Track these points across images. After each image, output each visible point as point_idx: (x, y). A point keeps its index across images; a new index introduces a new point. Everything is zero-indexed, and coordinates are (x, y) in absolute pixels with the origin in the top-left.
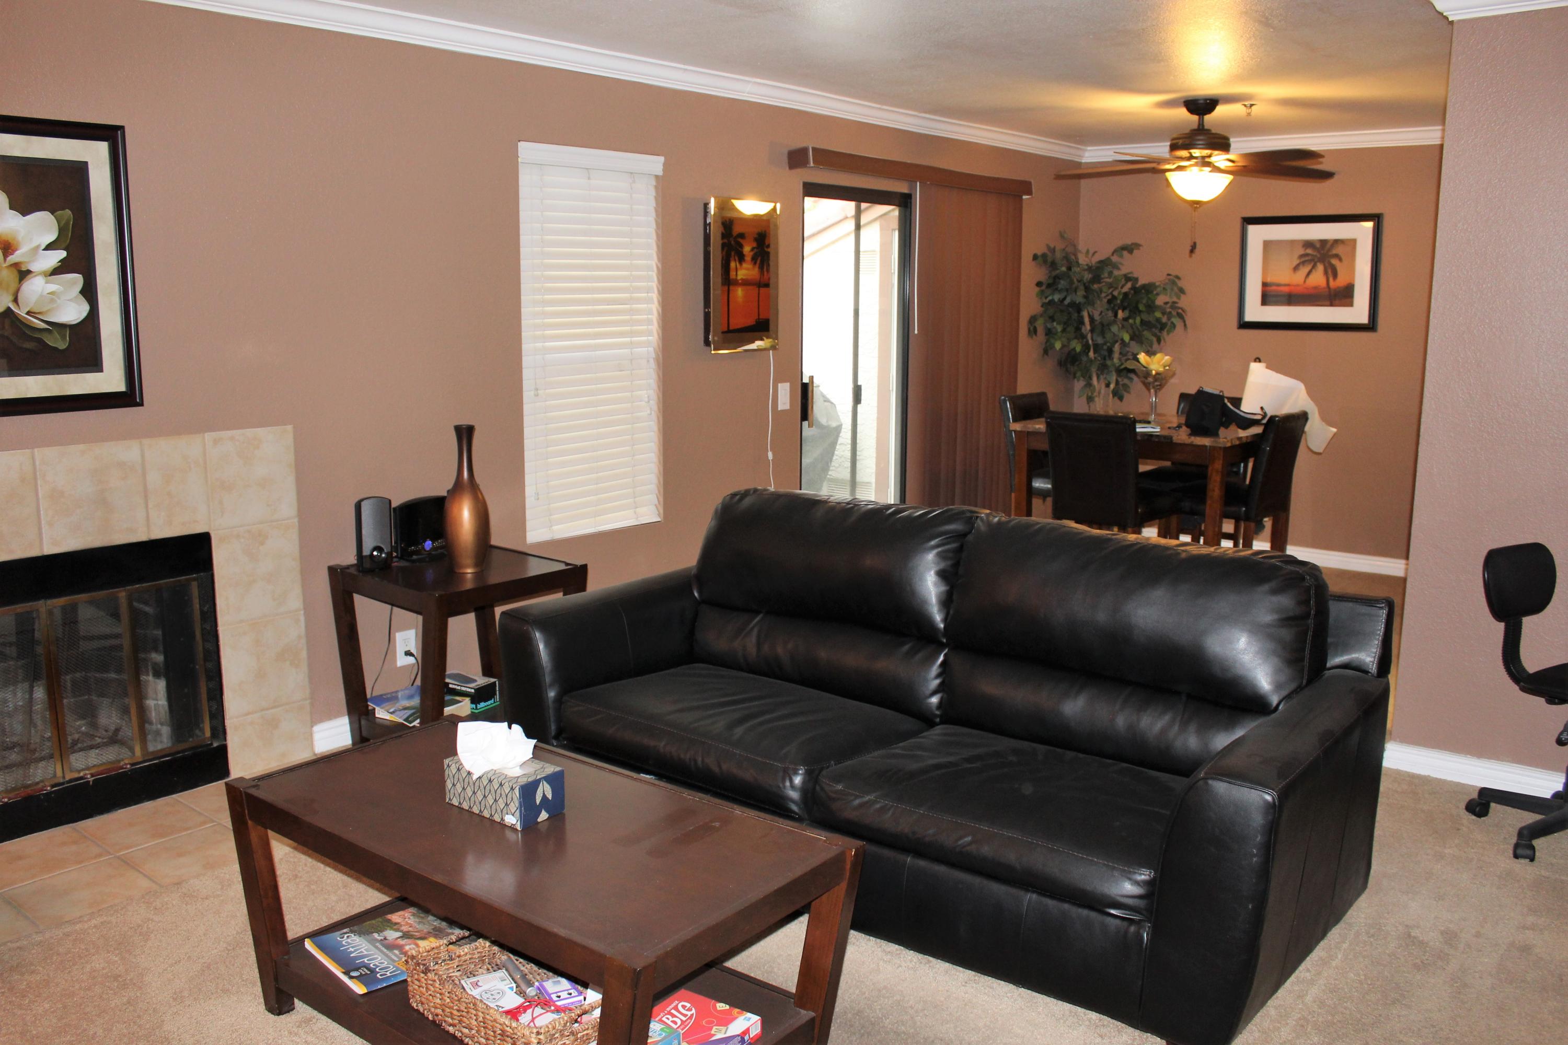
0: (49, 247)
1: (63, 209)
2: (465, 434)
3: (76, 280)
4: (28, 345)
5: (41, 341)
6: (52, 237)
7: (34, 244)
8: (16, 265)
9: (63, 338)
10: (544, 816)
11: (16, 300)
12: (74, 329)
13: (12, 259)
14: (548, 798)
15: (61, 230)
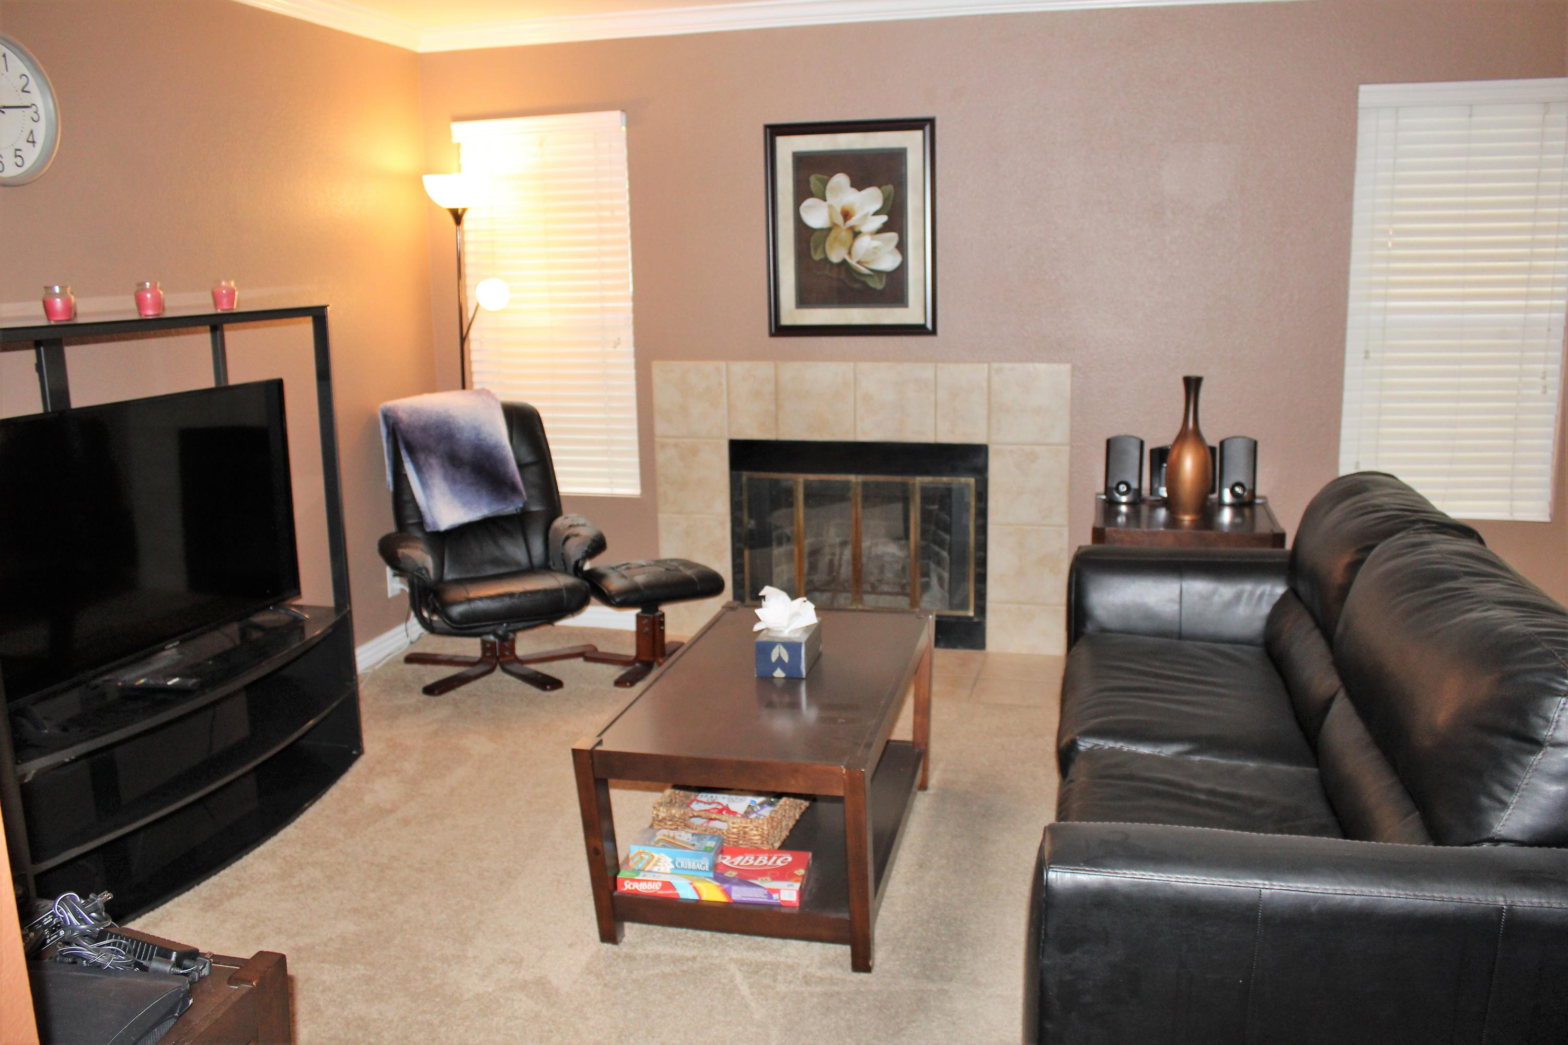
0: (876, 213)
1: (887, 184)
2: (1192, 385)
3: (893, 237)
4: (857, 286)
5: (864, 283)
6: (877, 206)
7: (865, 211)
8: (852, 228)
9: (881, 280)
10: (779, 673)
11: (850, 253)
12: (890, 275)
13: (850, 223)
14: (783, 661)
15: (886, 200)
